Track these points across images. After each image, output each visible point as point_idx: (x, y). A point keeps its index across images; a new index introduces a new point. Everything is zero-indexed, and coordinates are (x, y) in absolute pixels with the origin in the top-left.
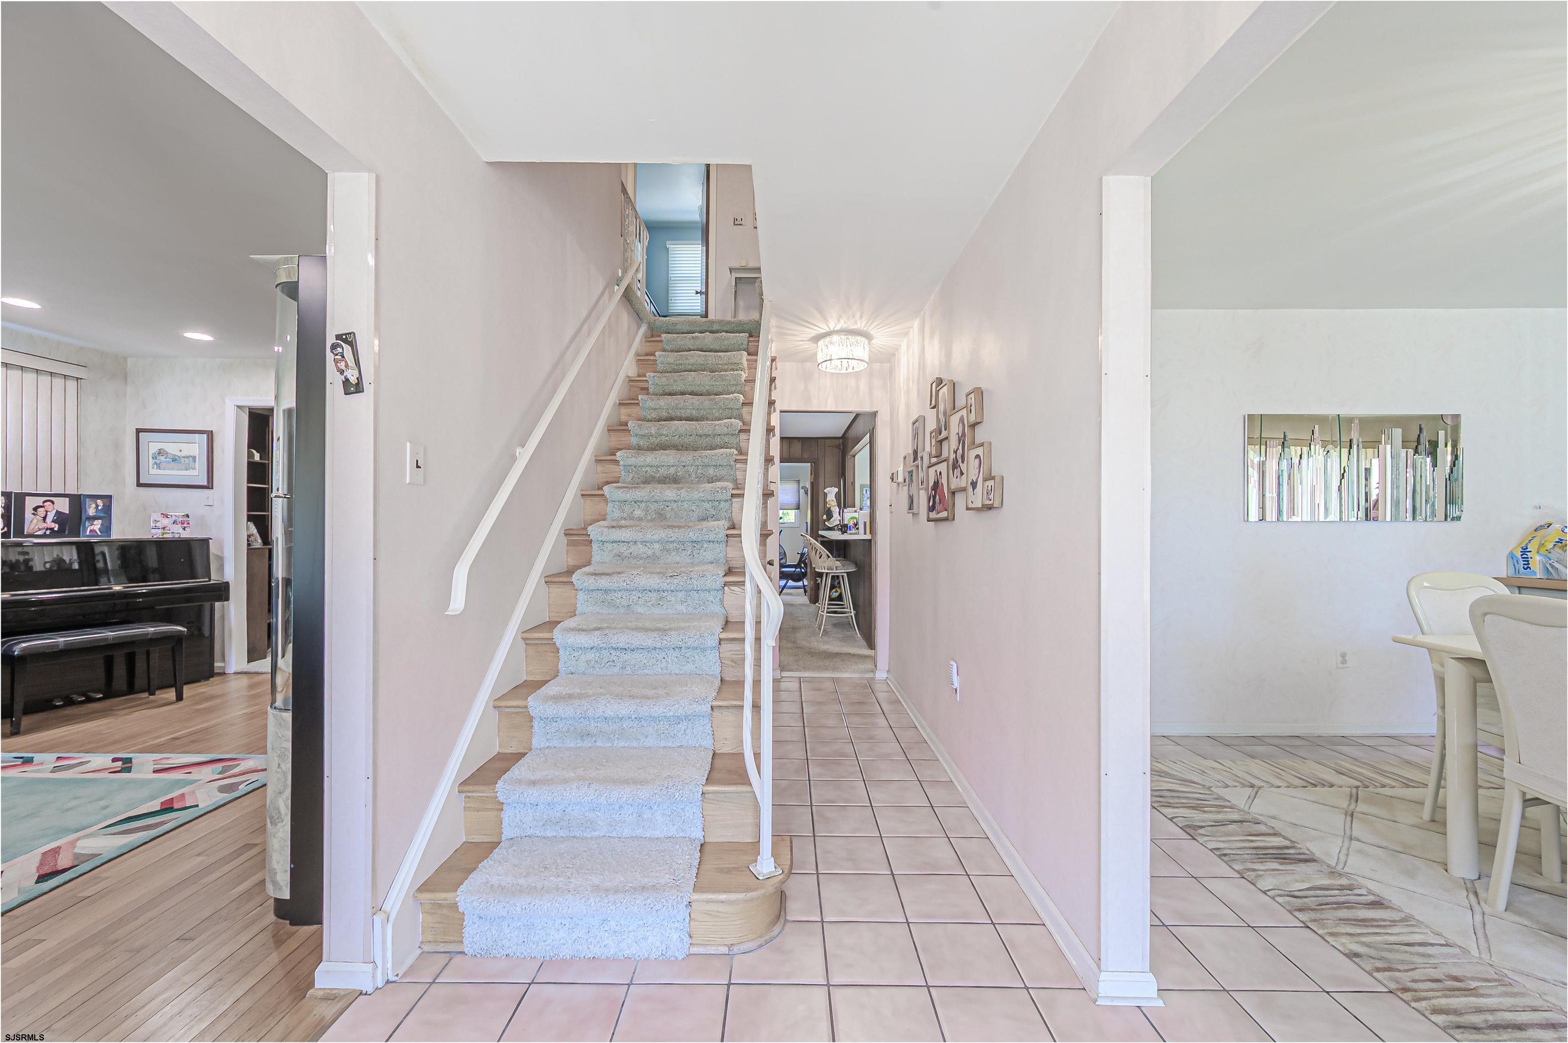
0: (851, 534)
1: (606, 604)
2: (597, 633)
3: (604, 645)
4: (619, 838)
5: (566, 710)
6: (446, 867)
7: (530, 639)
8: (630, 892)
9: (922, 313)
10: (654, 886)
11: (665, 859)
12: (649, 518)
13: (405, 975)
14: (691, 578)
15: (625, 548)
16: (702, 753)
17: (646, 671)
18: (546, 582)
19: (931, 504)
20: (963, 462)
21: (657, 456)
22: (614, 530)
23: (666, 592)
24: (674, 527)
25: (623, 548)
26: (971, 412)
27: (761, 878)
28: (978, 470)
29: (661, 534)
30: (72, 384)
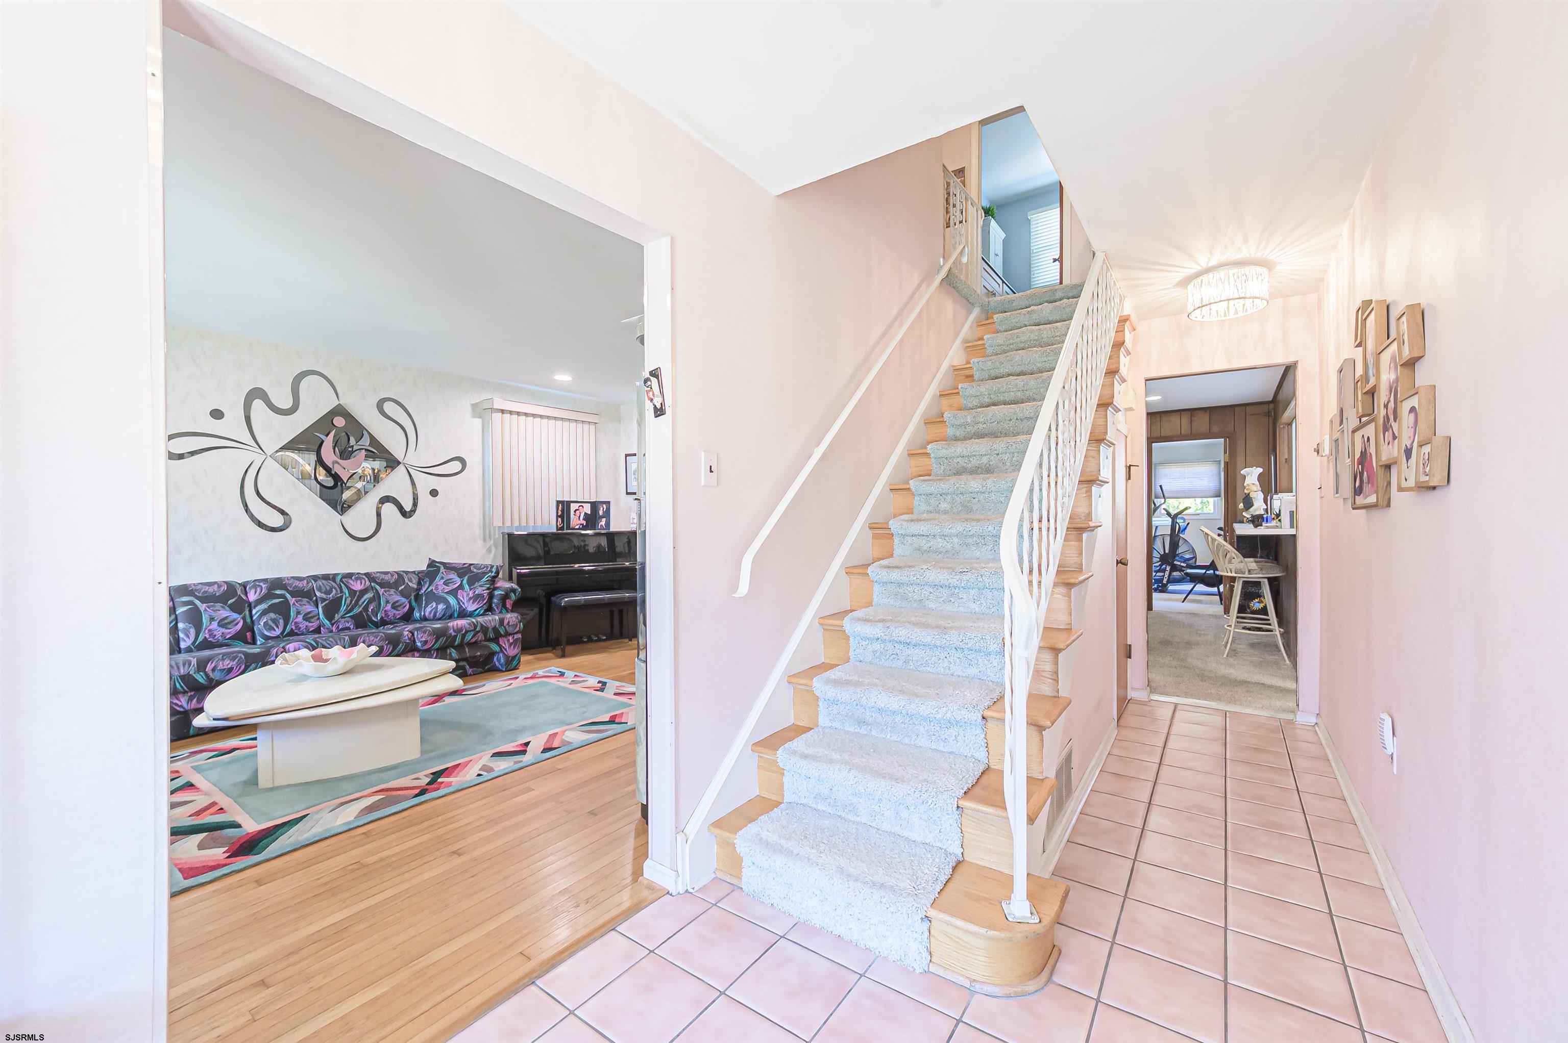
0: (1268, 527)
1: (899, 597)
2: (880, 625)
3: (887, 637)
4: (878, 829)
5: (844, 695)
6: (738, 812)
7: (825, 625)
8: (869, 885)
9: (1352, 211)
10: (892, 887)
11: (913, 864)
12: (955, 511)
13: (699, 891)
14: (982, 576)
15: (924, 542)
16: (971, 764)
17: (929, 669)
18: (847, 573)
19: (1357, 484)
20: (1395, 420)
21: (968, 445)
22: (913, 523)
23: (957, 589)
24: (973, 520)
25: (922, 542)
26: (1403, 344)
27: (1010, 919)
28: (1413, 430)
29: (959, 527)
30: (592, 427)
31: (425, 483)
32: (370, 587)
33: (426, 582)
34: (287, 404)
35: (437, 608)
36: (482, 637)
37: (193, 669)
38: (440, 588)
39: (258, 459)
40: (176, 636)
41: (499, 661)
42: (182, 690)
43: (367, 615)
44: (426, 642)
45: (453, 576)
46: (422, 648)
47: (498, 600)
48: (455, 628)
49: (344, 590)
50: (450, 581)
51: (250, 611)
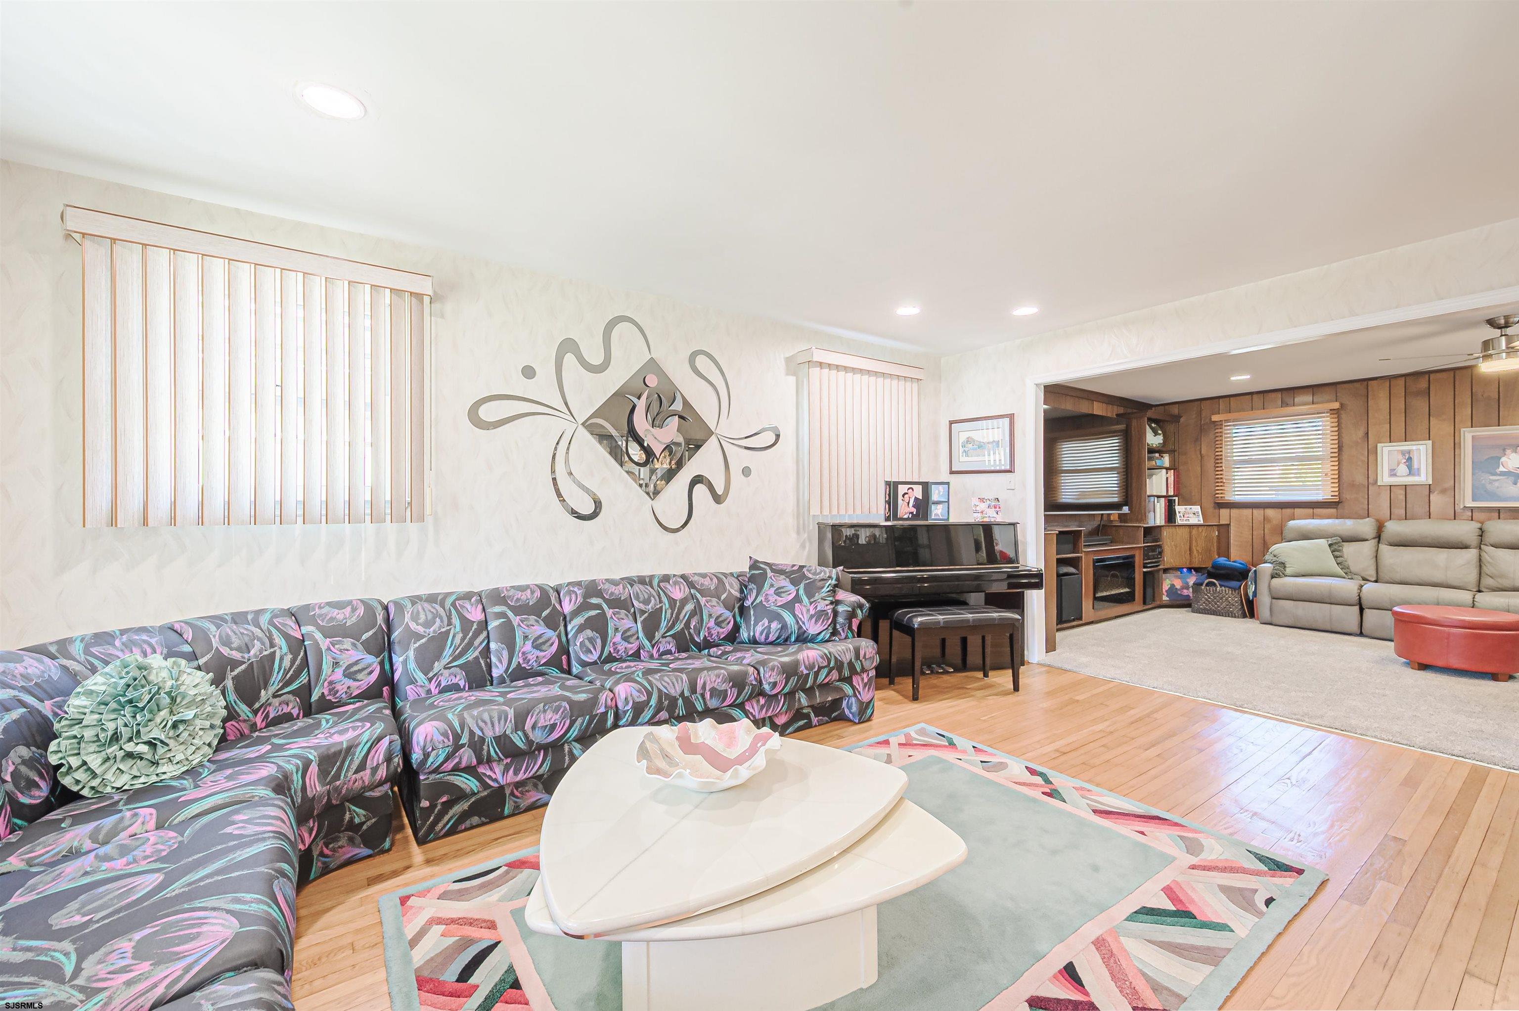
30: (915, 385)
31: (738, 458)
32: (690, 596)
33: (751, 590)
34: (596, 359)
35: (769, 627)
36: (836, 676)
37: (510, 727)
38: (772, 598)
39: (570, 428)
40: (488, 660)
41: (850, 708)
42: (497, 759)
43: (690, 633)
44: (775, 685)
45: (784, 582)
46: (770, 693)
47: (845, 619)
48: (807, 663)
49: (663, 599)
50: (782, 590)
51: (566, 626)
